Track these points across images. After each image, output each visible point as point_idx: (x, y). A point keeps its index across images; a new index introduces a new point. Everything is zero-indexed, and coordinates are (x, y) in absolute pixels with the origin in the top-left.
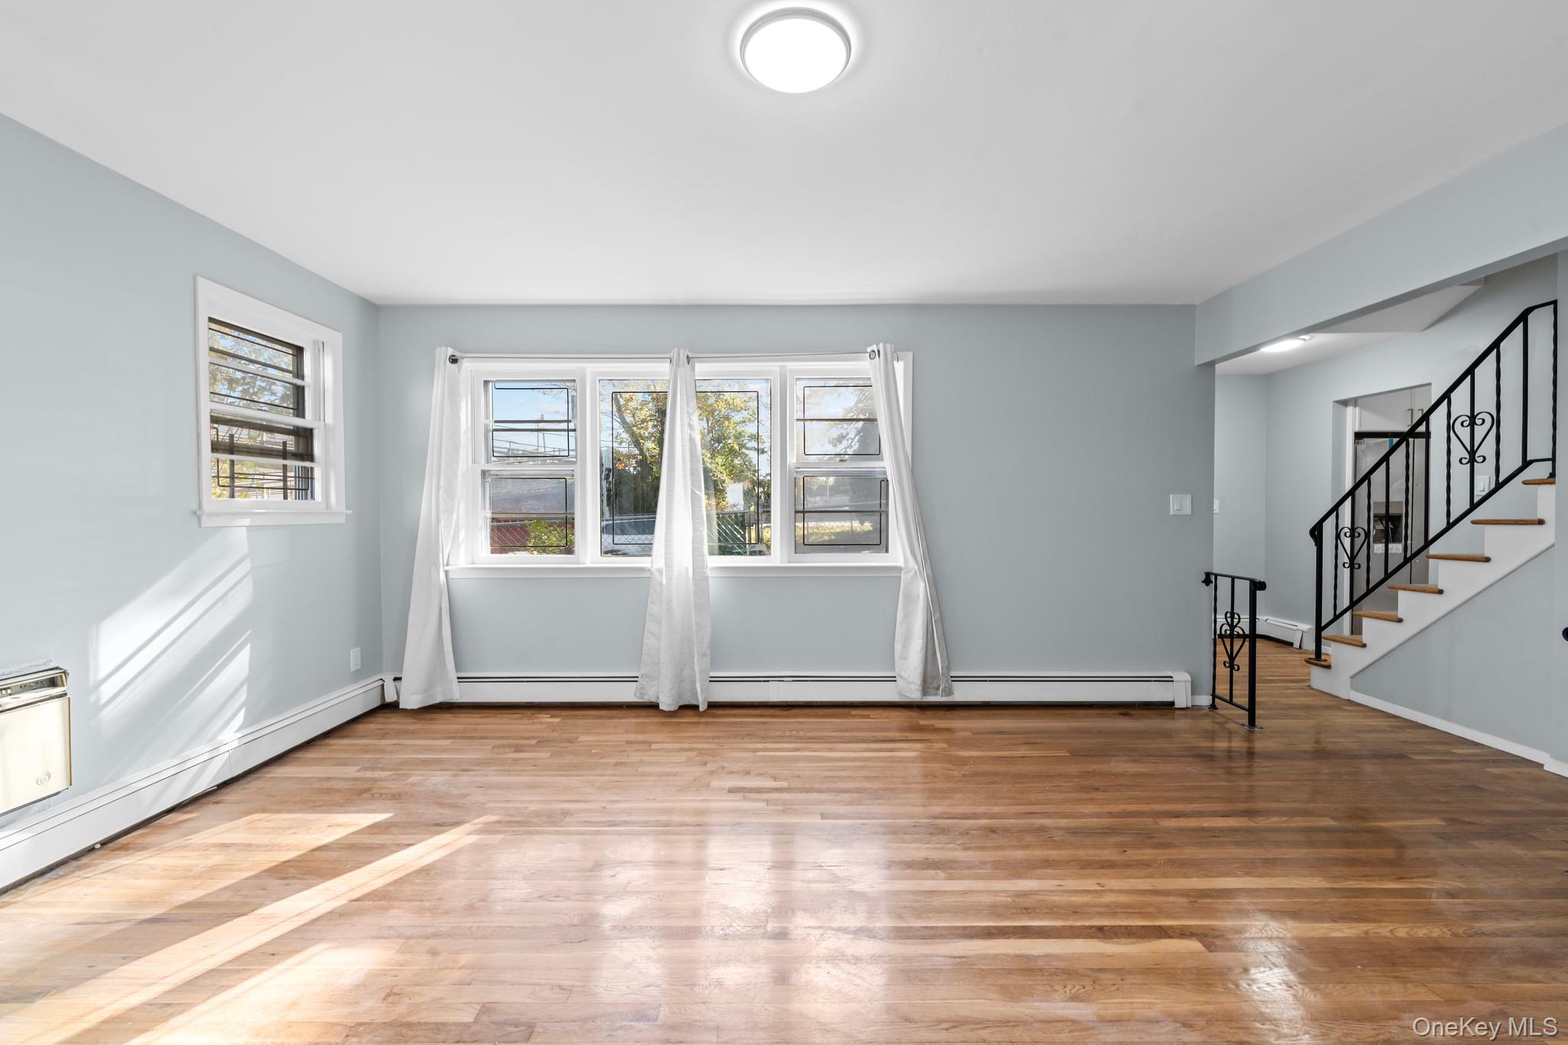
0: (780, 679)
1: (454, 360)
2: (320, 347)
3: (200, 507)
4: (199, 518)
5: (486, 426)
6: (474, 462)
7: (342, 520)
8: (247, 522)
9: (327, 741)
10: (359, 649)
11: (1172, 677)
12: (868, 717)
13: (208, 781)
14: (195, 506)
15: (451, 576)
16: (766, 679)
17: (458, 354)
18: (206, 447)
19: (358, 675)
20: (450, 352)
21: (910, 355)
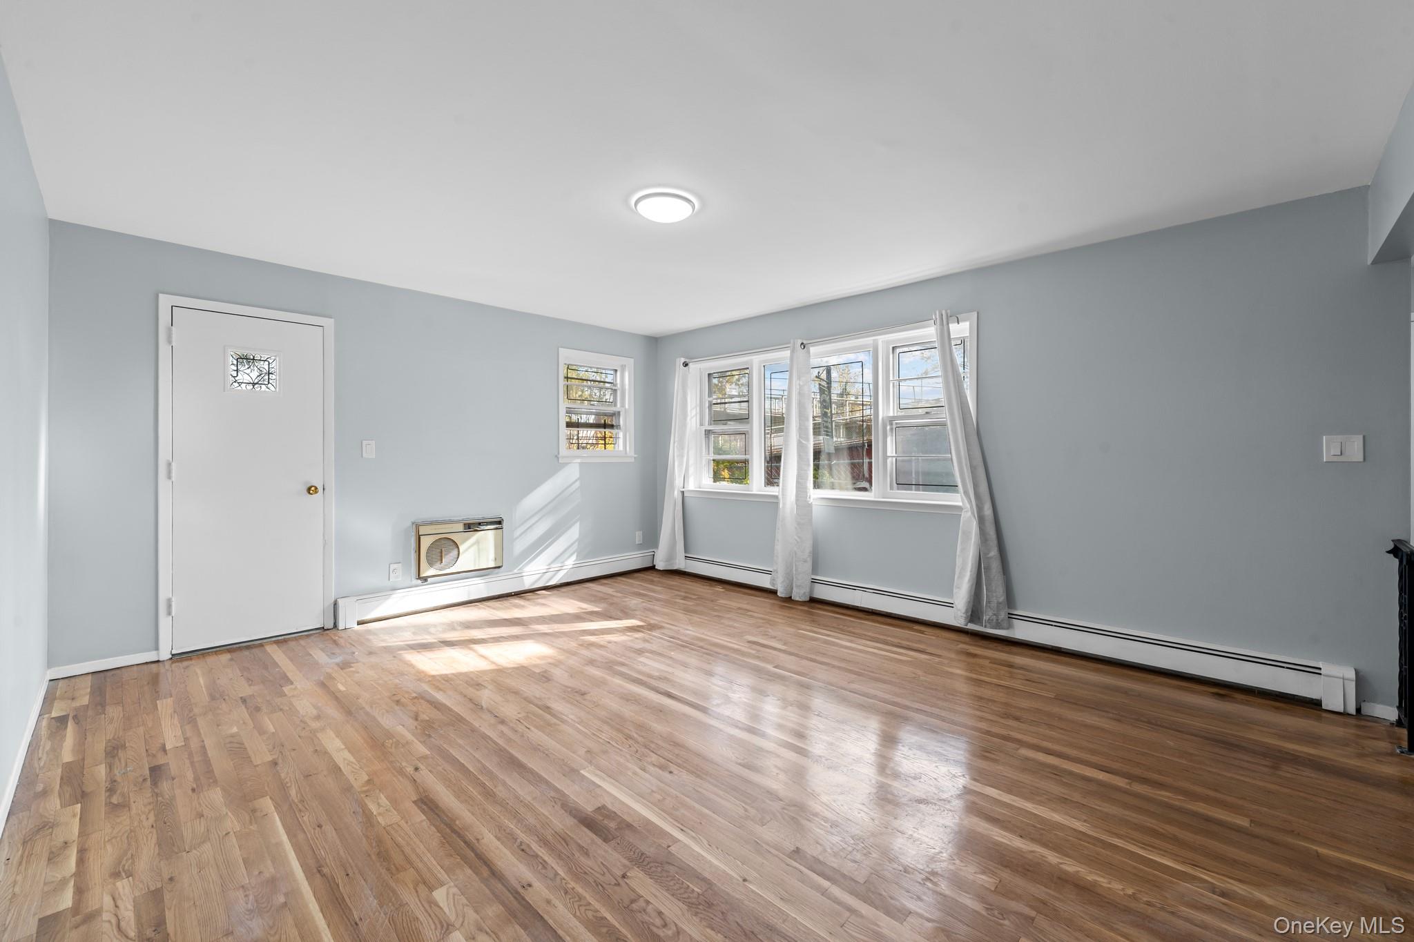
0: (864, 589)
1: (686, 365)
2: (623, 367)
3: (559, 453)
4: (558, 458)
5: (710, 402)
6: (701, 424)
7: (633, 460)
8: (579, 461)
9: (619, 578)
10: (641, 532)
11: (1320, 669)
12: (922, 632)
13: (557, 580)
14: (557, 453)
15: (685, 495)
16: (854, 588)
17: (687, 360)
18: (563, 424)
19: (641, 547)
20: (683, 360)
21: (975, 314)
